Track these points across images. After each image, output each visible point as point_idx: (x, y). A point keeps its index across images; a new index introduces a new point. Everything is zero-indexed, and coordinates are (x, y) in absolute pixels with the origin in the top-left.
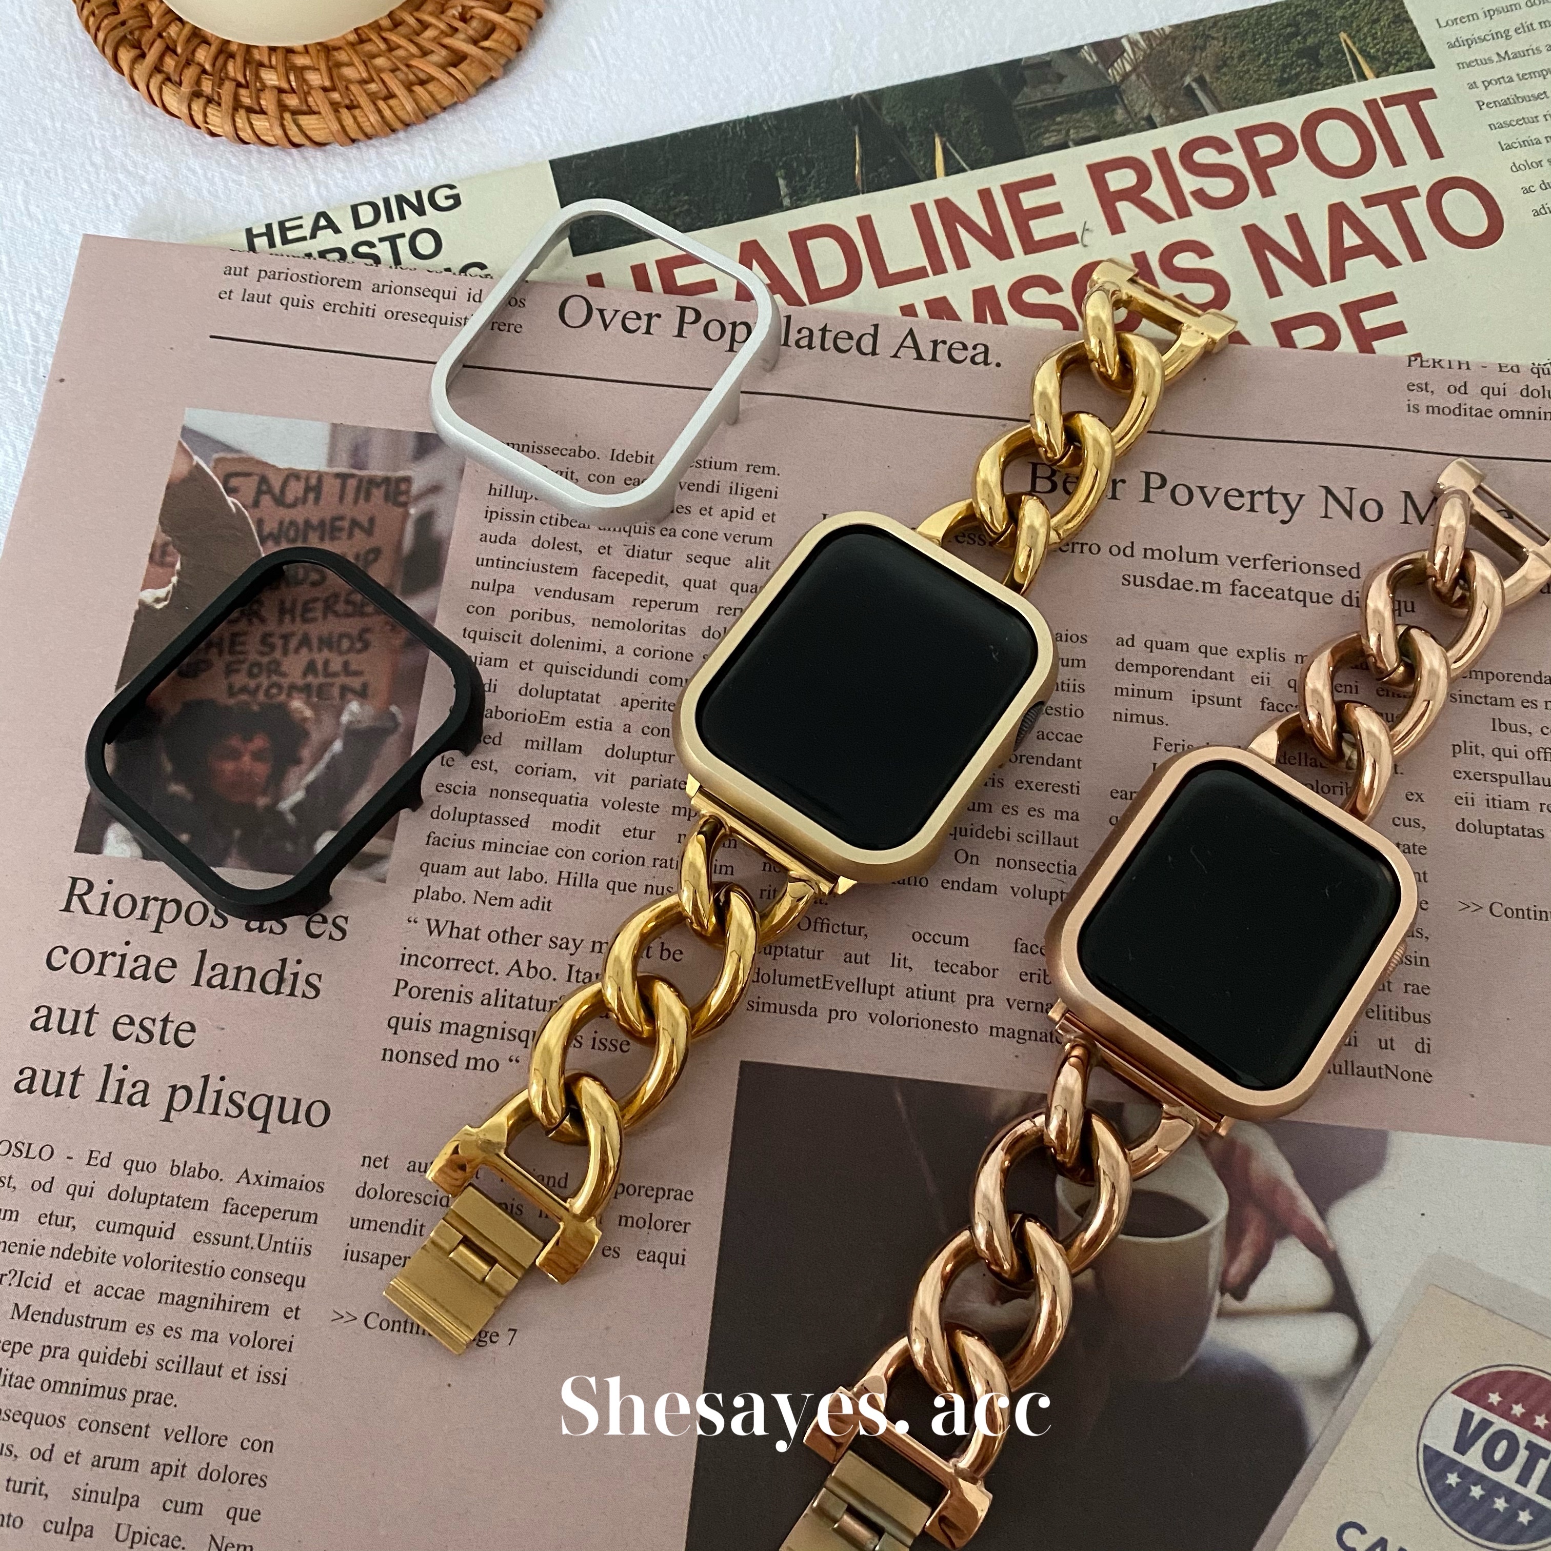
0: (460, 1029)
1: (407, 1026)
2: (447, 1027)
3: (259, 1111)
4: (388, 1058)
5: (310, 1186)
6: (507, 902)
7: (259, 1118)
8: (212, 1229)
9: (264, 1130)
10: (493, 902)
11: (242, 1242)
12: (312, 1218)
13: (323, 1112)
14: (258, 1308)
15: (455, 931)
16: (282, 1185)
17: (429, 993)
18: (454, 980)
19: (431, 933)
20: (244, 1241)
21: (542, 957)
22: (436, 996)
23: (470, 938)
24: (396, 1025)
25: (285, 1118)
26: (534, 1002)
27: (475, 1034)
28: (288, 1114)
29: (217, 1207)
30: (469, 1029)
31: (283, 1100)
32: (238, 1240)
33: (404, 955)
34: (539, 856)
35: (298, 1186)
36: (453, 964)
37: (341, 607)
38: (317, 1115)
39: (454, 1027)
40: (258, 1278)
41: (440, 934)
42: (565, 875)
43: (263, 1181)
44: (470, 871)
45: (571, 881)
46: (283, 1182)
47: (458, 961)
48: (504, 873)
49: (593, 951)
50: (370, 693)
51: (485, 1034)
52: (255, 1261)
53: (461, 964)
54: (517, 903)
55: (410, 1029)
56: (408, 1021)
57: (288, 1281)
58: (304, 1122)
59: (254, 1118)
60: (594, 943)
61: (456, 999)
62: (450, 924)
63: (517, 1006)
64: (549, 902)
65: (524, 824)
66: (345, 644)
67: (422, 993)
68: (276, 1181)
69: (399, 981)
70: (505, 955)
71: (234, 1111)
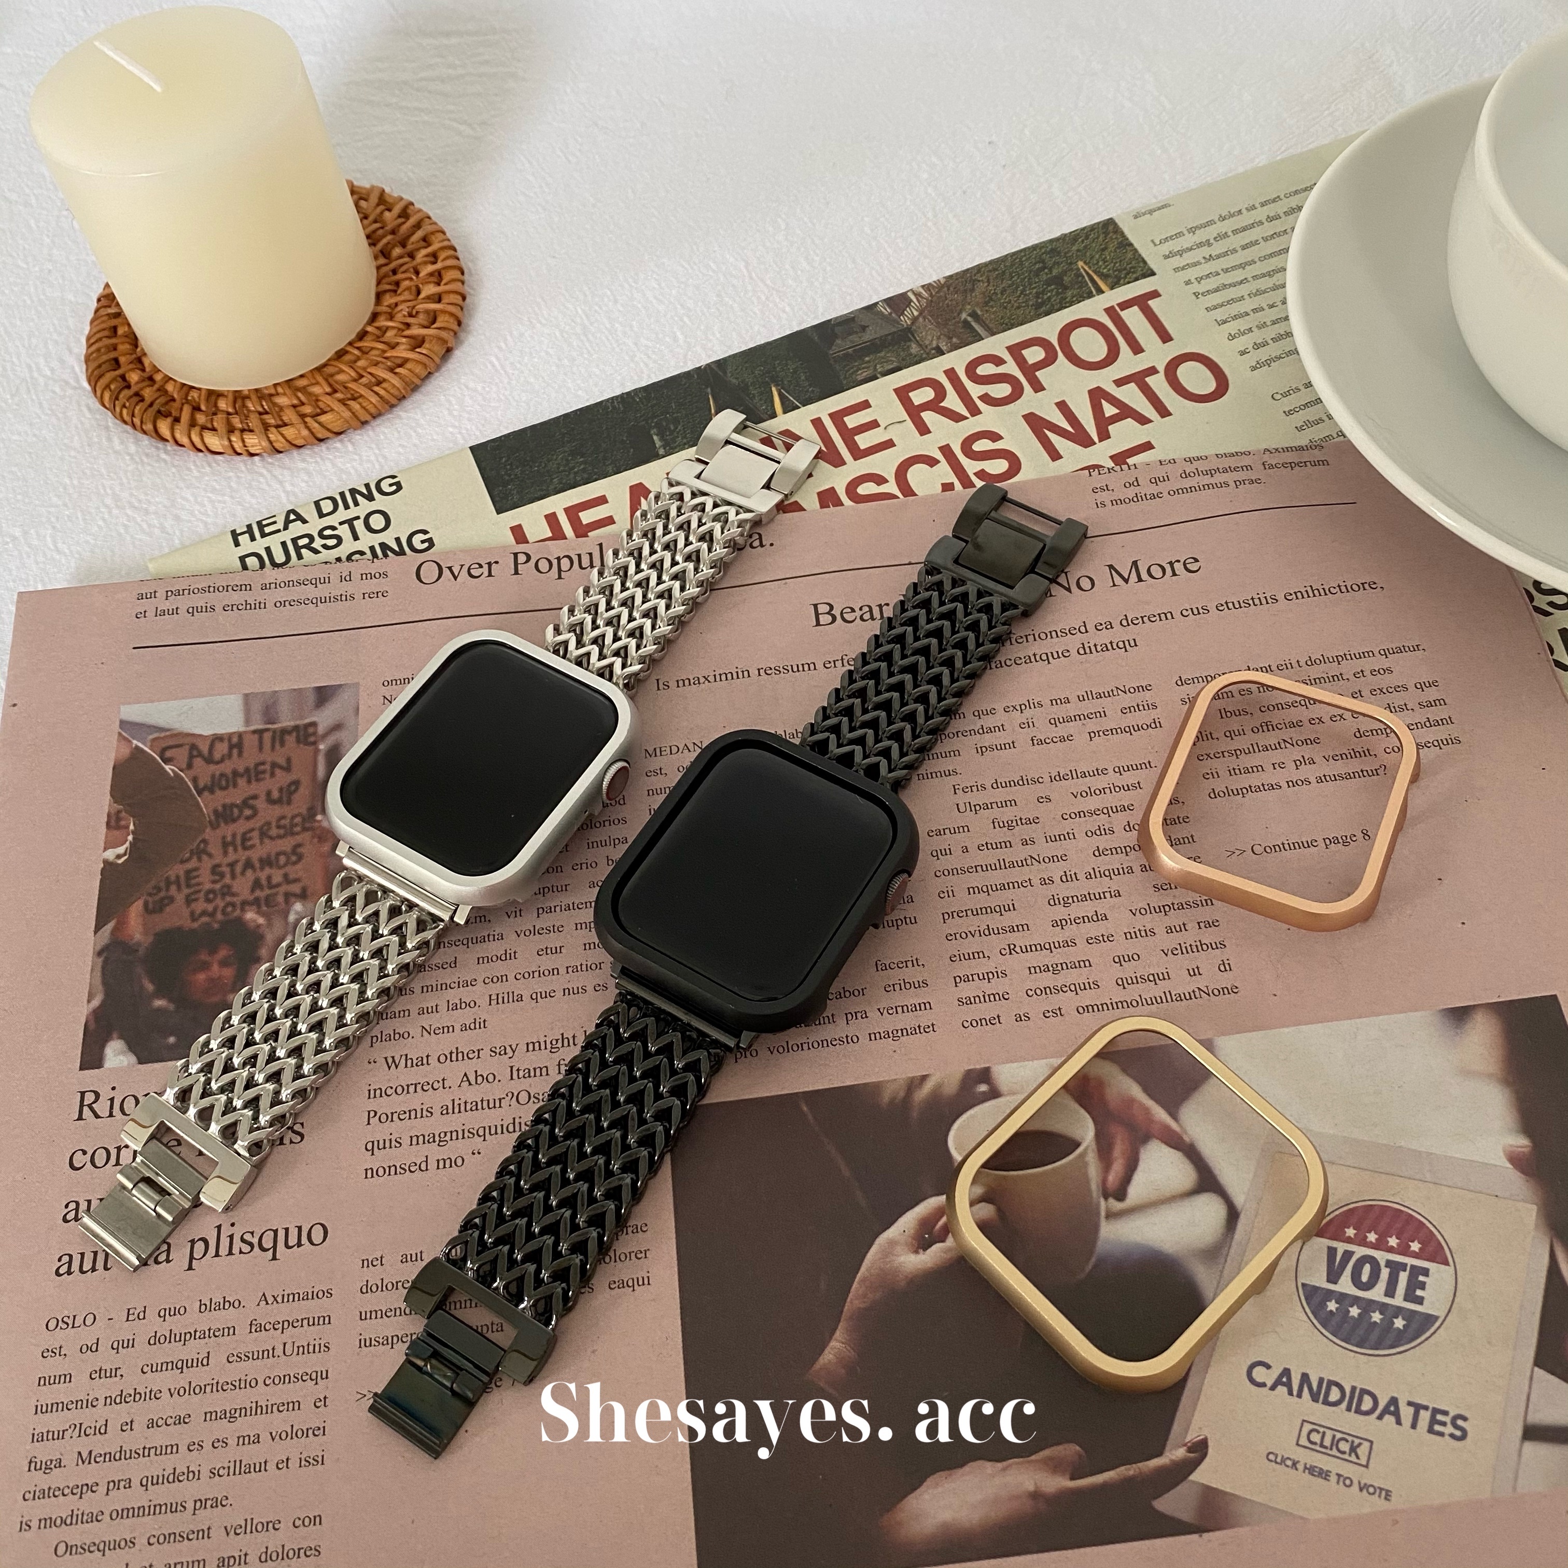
0: (427, 1138)
1: (381, 1146)
2: (415, 1140)
3: (268, 1243)
4: (369, 1175)
5: (320, 1295)
6: (450, 1029)
7: (269, 1249)
8: (243, 1349)
9: (274, 1258)
10: (437, 1032)
11: (269, 1353)
12: (326, 1320)
13: (322, 1231)
14: (291, 1405)
15: (409, 1062)
16: (296, 1298)
17: (395, 1116)
18: (414, 1101)
19: (389, 1068)
20: (271, 1352)
21: (487, 1064)
22: (402, 1117)
23: (422, 1064)
24: (372, 1148)
25: (290, 1244)
26: (485, 1104)
27: (439, 1140)
28: (293, 1241)
29: (242, 1329)
30: (434, 1137)
31: (287, 1230)
32: (266, 1353)
33: (369, 1091)
34: (470, 987)
35: (310, 1297)
36: (412, 1089)
37: (274, 832)
38: (317, 1235)
39: (421, 1138)
40: (287, 1380)
41: (397, 1067)
42: (494, 997)
43: (279, 1299)
44: (414, 1012)
45: (500, 1000)
46: (297, 1296)
47: (416, 1085)
48: (443, 1007)
49: (528, 1051)
50: (309, 893)
51: (448, 1138)
52: (281, 1366)
53: (419, 1087)
54: (458, 1028)
55: (384, 1148)
56: (381, 1143)
57: (314, 1376)
58: (308, 1243)
59: (264, 1250)
60: (528, 1044)
61: (419, 1115)
62: (404, 1057)
63: (471, 1110)
64: (484, 1021)
65: (453, 965)
66: (282, 859)
67: (390, 1117)
68: (291, 1297)
69: (369, 1112)
70: (453, 1072)
71: (246, 1248)
